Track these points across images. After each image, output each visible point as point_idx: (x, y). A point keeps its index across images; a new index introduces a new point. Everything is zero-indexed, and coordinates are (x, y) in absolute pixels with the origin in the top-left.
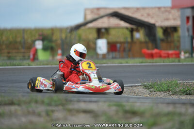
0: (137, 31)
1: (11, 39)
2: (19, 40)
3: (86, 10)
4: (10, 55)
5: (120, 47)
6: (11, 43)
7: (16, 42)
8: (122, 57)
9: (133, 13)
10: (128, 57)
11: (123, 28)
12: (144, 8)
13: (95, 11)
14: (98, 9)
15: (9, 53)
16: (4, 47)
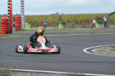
1: (87, 19)
2: (90, 19)
4: (84, 25)
7: (88, 20)
15: (84, 24)
16: (84, 22)
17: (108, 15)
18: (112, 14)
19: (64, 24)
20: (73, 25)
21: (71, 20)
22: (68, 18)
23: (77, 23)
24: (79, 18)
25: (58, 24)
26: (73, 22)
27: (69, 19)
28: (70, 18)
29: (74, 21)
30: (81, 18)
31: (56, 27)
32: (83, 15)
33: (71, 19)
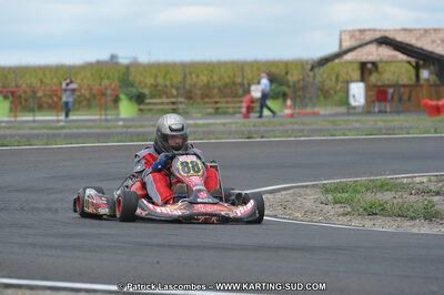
0: (425, 67)
1: (227, 80)
2: (238, 80)
3: (341, 32)
5: (393, 94)
6: (226, 85)
7: (234, 84)
8: (398, 112)
9: (418, 39)
10: (406, 111)
11: (401, 61)
12: (435, 30)
13: (357, 33)
14: (362, 31)
15: (216, 103)
16: (215, 91)
17: (309, 67)
18: (324, 61)
19: (139, 99)
20: (173, 103)
21: (166, 86)
22: (156, 76)
23: (189, 96)
24: (198, 76)
25: (116, 100)
26: (174, 92)
27: (160, 80)
28: (164, 77)
29: (177, 89)
30: (204, 79)
31: (109, 112)
32: (211, 67)
33: (168, 83)
